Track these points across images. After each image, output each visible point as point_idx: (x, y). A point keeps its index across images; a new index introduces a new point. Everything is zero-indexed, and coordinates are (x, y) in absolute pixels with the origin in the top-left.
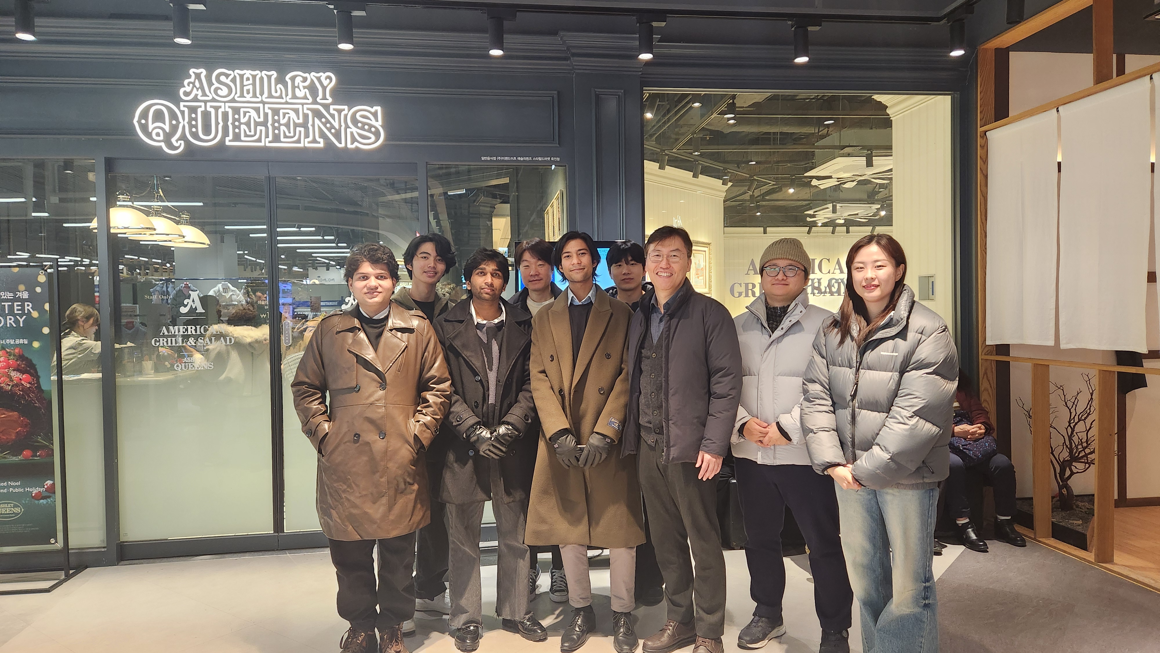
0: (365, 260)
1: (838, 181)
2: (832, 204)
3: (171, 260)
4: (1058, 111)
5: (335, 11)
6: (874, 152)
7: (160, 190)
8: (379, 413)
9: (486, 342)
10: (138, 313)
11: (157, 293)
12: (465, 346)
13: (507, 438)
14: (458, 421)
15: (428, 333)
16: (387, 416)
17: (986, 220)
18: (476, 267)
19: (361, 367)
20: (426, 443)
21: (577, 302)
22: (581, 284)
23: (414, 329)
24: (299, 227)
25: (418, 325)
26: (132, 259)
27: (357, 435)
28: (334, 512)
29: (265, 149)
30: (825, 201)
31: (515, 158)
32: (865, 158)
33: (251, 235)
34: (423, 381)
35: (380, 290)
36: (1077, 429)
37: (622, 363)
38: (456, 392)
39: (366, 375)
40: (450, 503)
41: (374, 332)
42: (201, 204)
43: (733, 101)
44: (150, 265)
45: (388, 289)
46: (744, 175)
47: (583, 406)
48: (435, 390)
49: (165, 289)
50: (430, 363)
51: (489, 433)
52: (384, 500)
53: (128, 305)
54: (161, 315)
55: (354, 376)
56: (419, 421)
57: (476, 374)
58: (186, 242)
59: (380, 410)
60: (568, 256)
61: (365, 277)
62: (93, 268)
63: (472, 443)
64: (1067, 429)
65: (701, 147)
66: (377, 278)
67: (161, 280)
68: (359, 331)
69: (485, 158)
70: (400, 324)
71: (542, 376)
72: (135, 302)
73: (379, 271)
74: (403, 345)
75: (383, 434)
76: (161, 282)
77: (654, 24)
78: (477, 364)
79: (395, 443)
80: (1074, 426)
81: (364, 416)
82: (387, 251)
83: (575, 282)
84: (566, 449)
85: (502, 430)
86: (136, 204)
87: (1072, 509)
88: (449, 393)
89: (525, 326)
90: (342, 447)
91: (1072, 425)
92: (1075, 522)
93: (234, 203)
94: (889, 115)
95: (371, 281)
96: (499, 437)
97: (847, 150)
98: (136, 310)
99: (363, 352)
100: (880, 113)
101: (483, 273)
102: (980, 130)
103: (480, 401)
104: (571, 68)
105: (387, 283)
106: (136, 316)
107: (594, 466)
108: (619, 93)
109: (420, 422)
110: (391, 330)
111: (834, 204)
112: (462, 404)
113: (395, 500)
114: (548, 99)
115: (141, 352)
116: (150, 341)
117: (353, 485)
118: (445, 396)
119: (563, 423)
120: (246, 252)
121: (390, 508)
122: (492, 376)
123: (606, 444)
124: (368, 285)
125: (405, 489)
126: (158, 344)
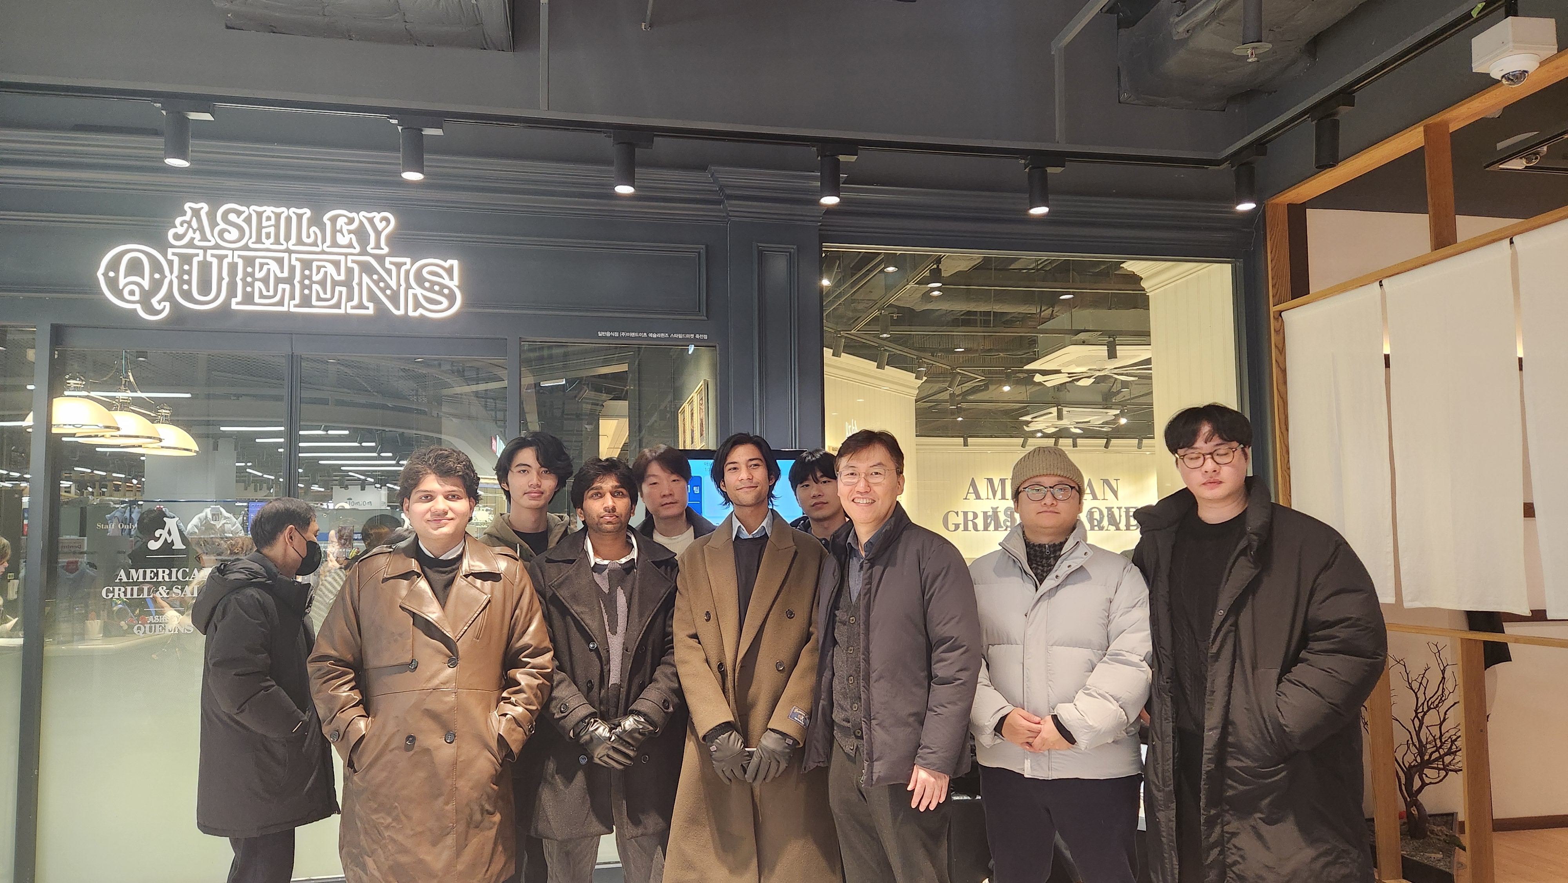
0: (429, 471)
1: (1070, 377)
2: (1056, 408)
3: (139, 475)
4: (1381, 285)
5: (400, 128)
6: (1118, 339)
7: (130, 374)
8: (446, 703)
9: (607, 592)
10: (85, 549)
11: (116, 520)
12: (575, 597)
13: (637, 735)
14: (562, 712)
15: (521, 580)
16: (459, 708)
17: (1287, 430)
18: (588, 487)
19: (421, 632)
20: (515, 748)
21: (745, 535)
22: (752, 508)
23: (500, 574)
24: (326, 429)
25: (507, 569)
26: (84, 472)
27: (411, 739)
28: (370, 862)
29: (288, 315)
30: (1048, 404)
31: (645, 334)
32: (1105, 348)
33: (257, 440)
34: (511, 654)
35: (450, 515)
36: (1427, 721)
37: (810, 625)
38: (560, 668)
39: (427, 645)
40: (548, 838)
41: (440, 578)
42: (189, 395)
43: (938, 266)
44: (109, 481)
45: (463, 515)
46: (944, 366)
47: (753, 690)
48: (529, 666)
49: (127, 515)
50: (523, 626)
51: (607, 729)
52: (450, 840)
53: (72, 537)
54: (119, 552)
55: (409, 646)
56: (505, 715)
57: (589, 639)
58: (162, 447)
59: (447, 699)
60: (735, 468)
61: (429, 497)
62: (24, 484)
63: (583, 744)
64: (1413, 721)
65: (891, 328)
66: (446, 498)
67: (123, 502)
68: (418, 577)
69: (603, 333)
70: (481, 567)
71: (693, 642)
72: (82, 533)
73: (449, 488)
74: (485, 598)
75: (450, 736)
76: (122, 506)
77: (842, 158)
78: (591, 623)
79: (468, 749)
80: (1423, 717)
81: (426, 707)
82: (462, 458)
83: (744, 506)
84: (728, 754)
85: (629, 723)
86: (93, 394)
87: (1425, 836)
88: (549, 670)
89: (666, 568)
90: (388, 757)
91: (1420, 715)
92: (1433, 855)
93: (235, 395)
94: (1144, 290)
95: (437, 502)
96: (623, 736)
97: (1082, 336)
98: (84, 544)
99: (425, 609)
100: (1133, 286)
101: (600, 495)
102: (1273, 309)
103: (596, 681)
104: (725, 214)
105: (462, 505)
106: (82, 553)
107: (768, 781)
108: (790, 250)
109: (508, 716)
110: (466, 576)
111: (1059, 407)
112: (569, 686)
113: (466, 840)
114: (693, 255)
115: (87, 606)
116: (100, 590)
117: (403, 818)
118: (544, 676)
119: (723, 713)
120: (249, 464)
121: (459, 852)
122: (616, 644)
123: (786, 748)
124: (432, 509)
125: (482, 821)
126: (111, 595)
